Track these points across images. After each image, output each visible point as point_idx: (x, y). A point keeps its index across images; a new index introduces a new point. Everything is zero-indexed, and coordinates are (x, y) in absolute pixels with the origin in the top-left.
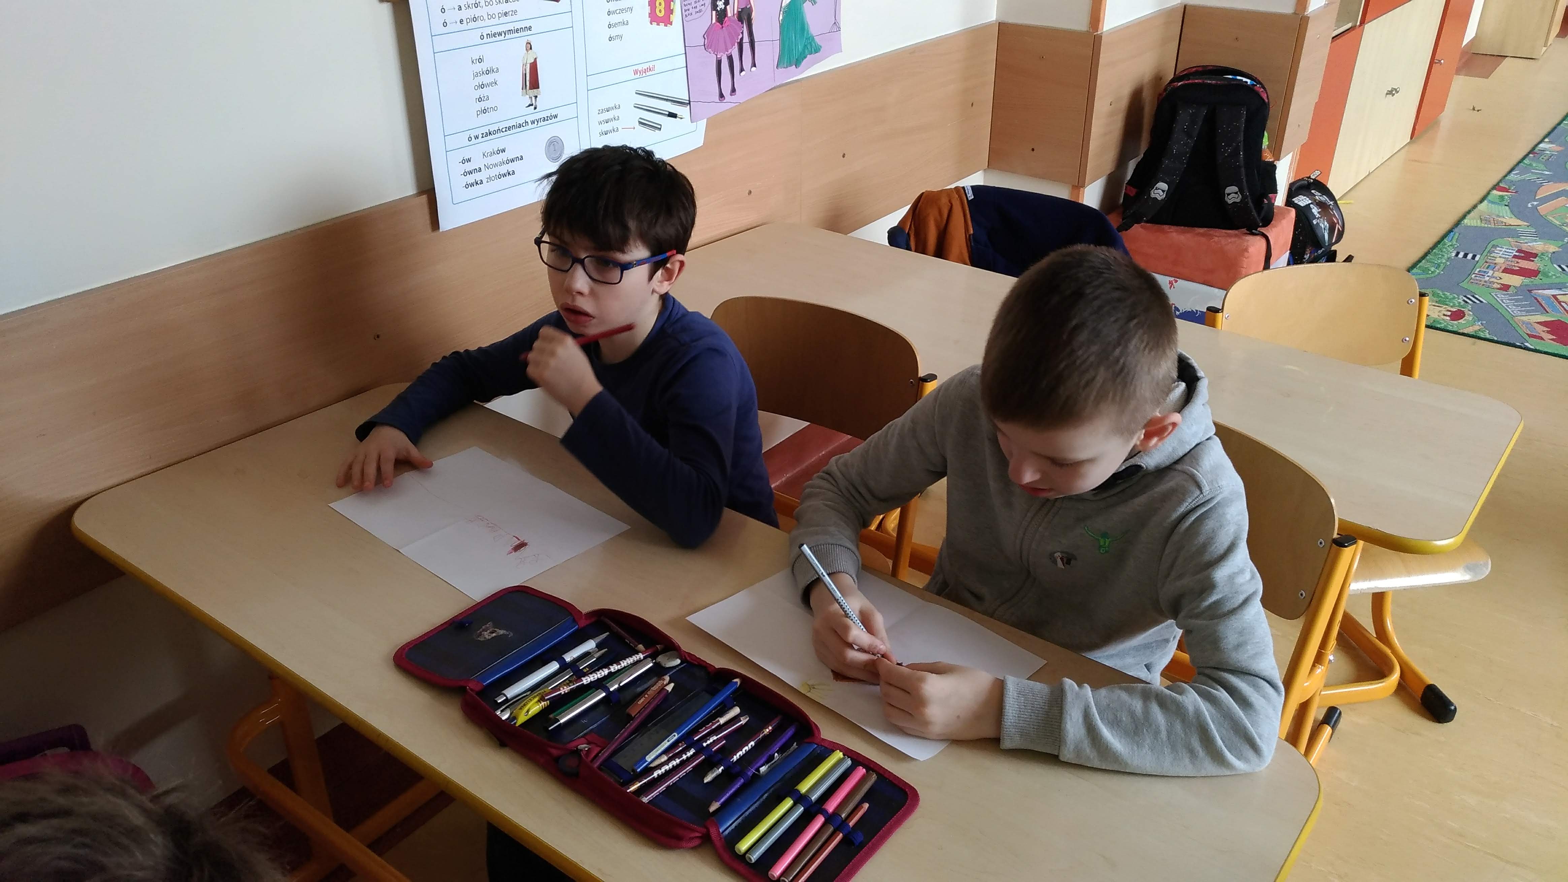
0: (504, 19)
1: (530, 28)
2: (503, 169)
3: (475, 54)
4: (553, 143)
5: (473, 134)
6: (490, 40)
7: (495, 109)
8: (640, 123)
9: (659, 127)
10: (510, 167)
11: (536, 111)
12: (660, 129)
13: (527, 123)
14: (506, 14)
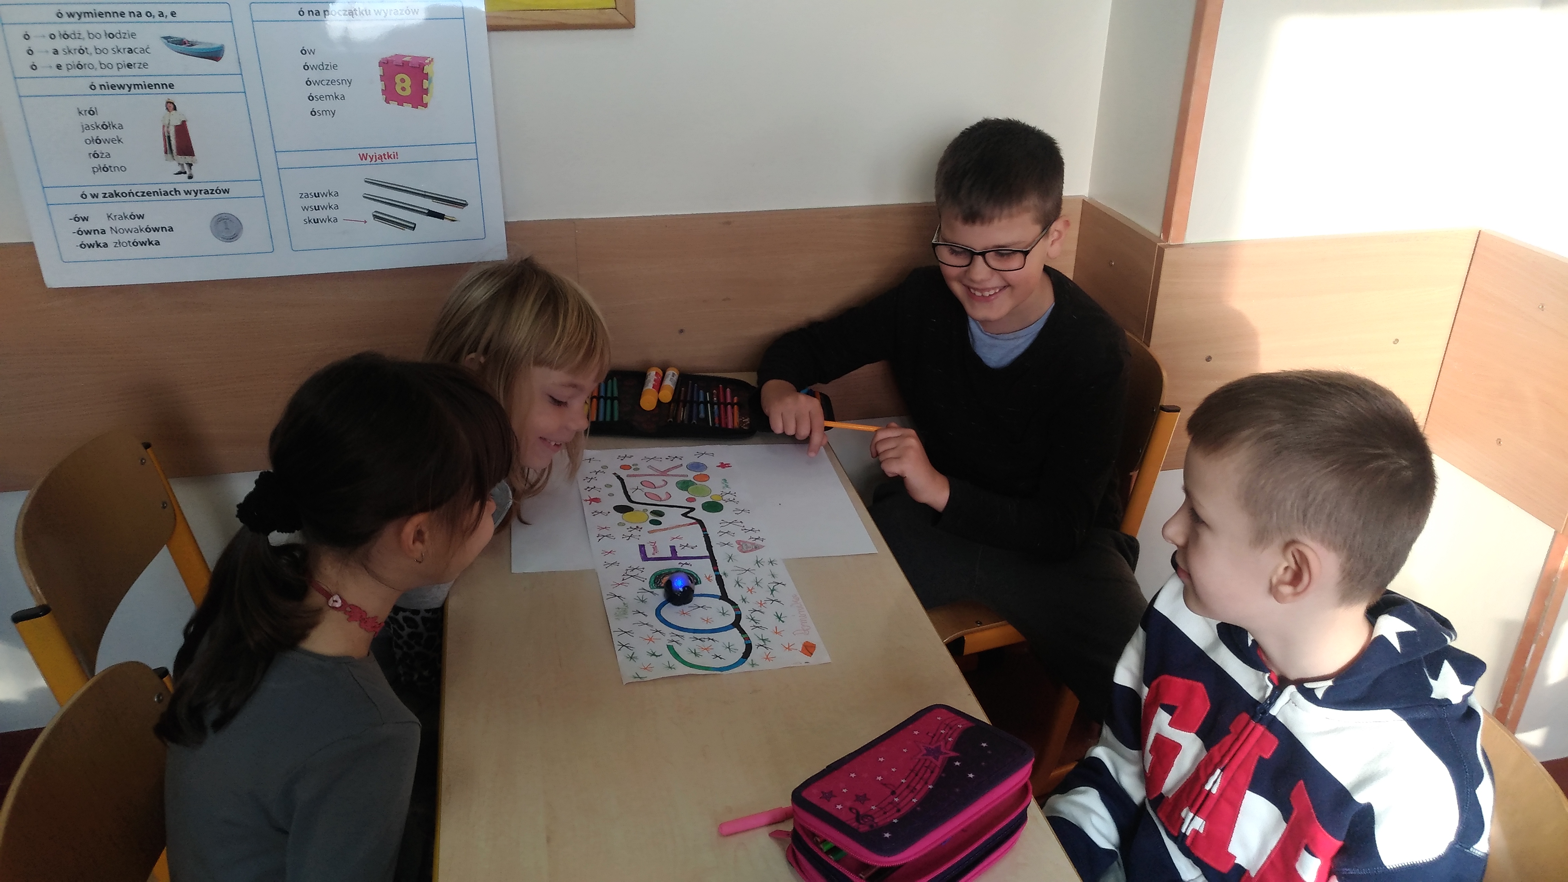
0: (126, 71)
1: (171, 86)
2: (143, 237)
3: (85, 104)
4: (225, 220)
5: (88, 191)
6: (104, 91)
7: (122, 169)
8: (375, 217)
9: (413, 226)
10: (153, 236)
11: (190, 180)
12: (414, 228)
13: (177, 192)
14: (129, 66)
